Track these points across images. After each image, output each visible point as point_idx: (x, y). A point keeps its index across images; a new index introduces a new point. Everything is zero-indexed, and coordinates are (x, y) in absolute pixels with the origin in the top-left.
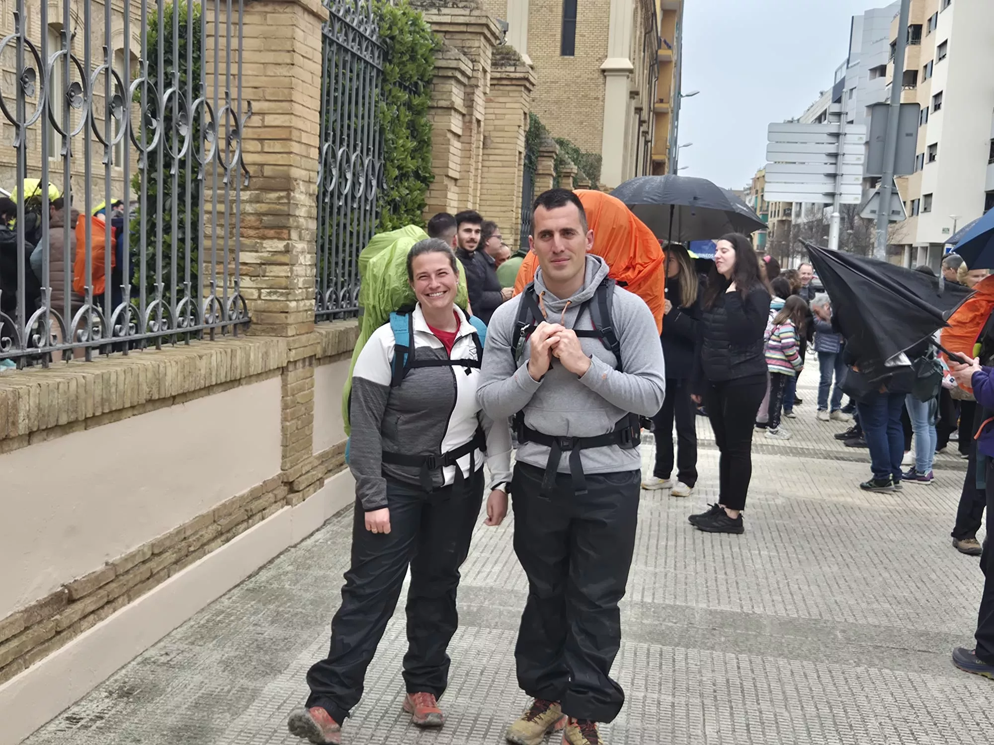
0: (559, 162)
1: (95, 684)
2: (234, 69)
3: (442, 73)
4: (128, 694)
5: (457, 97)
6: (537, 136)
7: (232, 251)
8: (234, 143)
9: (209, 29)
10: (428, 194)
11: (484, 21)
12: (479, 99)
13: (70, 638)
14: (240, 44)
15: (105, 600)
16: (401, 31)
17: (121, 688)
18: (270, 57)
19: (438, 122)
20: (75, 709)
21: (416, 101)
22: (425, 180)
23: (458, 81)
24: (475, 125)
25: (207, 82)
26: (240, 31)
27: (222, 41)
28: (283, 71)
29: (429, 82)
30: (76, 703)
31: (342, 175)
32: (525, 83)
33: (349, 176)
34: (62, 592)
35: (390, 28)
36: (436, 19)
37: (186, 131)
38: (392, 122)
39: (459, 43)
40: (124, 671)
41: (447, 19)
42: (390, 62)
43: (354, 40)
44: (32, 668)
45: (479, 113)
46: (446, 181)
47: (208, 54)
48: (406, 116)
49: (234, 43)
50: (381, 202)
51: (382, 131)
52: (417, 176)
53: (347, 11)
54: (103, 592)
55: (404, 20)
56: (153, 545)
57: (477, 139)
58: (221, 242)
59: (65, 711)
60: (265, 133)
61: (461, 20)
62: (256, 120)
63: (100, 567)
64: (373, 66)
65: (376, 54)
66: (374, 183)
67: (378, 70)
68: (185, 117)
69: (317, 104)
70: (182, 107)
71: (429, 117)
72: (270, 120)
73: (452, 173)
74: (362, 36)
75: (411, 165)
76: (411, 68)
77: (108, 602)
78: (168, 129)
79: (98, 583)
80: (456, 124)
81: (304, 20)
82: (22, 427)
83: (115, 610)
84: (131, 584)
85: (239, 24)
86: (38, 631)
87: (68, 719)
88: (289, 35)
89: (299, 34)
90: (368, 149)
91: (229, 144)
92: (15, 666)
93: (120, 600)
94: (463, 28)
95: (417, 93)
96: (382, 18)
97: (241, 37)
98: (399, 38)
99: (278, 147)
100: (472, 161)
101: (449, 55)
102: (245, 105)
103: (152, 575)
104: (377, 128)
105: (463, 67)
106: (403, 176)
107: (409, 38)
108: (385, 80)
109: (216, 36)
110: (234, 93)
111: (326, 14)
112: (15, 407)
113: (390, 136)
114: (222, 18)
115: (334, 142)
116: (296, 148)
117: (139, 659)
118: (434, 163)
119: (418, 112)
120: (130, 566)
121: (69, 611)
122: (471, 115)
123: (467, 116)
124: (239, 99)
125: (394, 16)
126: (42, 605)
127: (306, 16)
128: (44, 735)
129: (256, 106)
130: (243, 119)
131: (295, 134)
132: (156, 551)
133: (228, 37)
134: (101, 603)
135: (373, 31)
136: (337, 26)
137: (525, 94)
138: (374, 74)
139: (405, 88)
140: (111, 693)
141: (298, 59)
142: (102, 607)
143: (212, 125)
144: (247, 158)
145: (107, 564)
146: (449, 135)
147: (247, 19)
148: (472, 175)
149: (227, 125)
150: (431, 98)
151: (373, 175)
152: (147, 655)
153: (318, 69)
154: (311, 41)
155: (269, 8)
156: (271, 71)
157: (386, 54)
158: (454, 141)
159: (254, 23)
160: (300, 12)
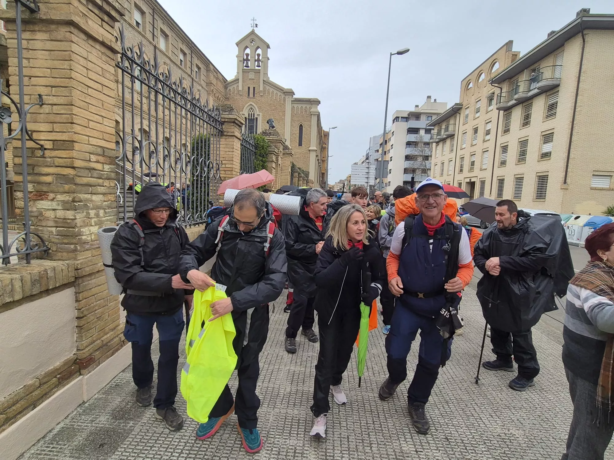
0: (299, 174)
2: (218, 153)
3: (270, 152)
5: (274, 158)
6: (293, 167)
7: (217, 200)
8: (218, 172)
9: (212, 142)
11: (281, 139)
12: (280, 159)
14: (220, 146)
16: (260, 142)
18: (227, 150)
21: (264, 159)
23: (274, 154)
24: (279, 165)
25: (211, 156)
27: (215, 145)
28: (230, 153)
29: (267, 155)
32: (291, 154)
35: (257, 141)
36: (268, 138)
37: (206, 169)
38: (258, 165)
39: (274, 145)
41: (271, 139)
42: (257, 150)
43: (248, 144)
45: (280, 162)
47: (211, 149)
48: (261, 163)
49: (218, 146)
53: (246, 137)
55: (261, 139)
57: (279, 169)
58: (214, 197)
60: (226, 169)
61: (275, 139)
62: (223, 166)
65: (254, 148)
67: (254, 152)
68: (206, 165)
69: (239, 161)
70: (205, 163)
71: (267, 164)
72: (227, 166)
74: (250, 143)
76: (262, 151)
78: (201, 169)
85: (219, 141)
88: (232, 144)
89: (235, 144)
94: (275, 141)
95: (264, 157)
96: (255, 139)
97: (220, 144)
98: (259, 144)
99: (229, 173)
101: (272, 148)
102: (221, 162)
105: (275, 151)
107: (262, 144)
108: (256, 154)
109: (213, 144)
110: (218, 159)
111: (242, 139)
113: (257, 168)
114: (215, 139)
116: (234, 173)
119: (264, 162)
122: (278, 163)
123: (277, 163)
124: (219, 160)
125: (258, 138)
127: (237, 139)
129: (223, 162)
130: (220, 166)
131: (234, 169)
133: (216, 144)
135: (253, 142)
136: (244, 141)
137: (291, 157)
139: (261, 156)
141: (234, 150)
143: (212, 167)
144: (221, 175)
147: (221, 140)
149: (216, 167)
150: (267, 159)
153: (239, 152)
154: (237, 145)
155: (227, 137)
156: (228, 153)
157: (256, 148)
158: (273, 169)
159: (223, 141)
160: (235, 138)
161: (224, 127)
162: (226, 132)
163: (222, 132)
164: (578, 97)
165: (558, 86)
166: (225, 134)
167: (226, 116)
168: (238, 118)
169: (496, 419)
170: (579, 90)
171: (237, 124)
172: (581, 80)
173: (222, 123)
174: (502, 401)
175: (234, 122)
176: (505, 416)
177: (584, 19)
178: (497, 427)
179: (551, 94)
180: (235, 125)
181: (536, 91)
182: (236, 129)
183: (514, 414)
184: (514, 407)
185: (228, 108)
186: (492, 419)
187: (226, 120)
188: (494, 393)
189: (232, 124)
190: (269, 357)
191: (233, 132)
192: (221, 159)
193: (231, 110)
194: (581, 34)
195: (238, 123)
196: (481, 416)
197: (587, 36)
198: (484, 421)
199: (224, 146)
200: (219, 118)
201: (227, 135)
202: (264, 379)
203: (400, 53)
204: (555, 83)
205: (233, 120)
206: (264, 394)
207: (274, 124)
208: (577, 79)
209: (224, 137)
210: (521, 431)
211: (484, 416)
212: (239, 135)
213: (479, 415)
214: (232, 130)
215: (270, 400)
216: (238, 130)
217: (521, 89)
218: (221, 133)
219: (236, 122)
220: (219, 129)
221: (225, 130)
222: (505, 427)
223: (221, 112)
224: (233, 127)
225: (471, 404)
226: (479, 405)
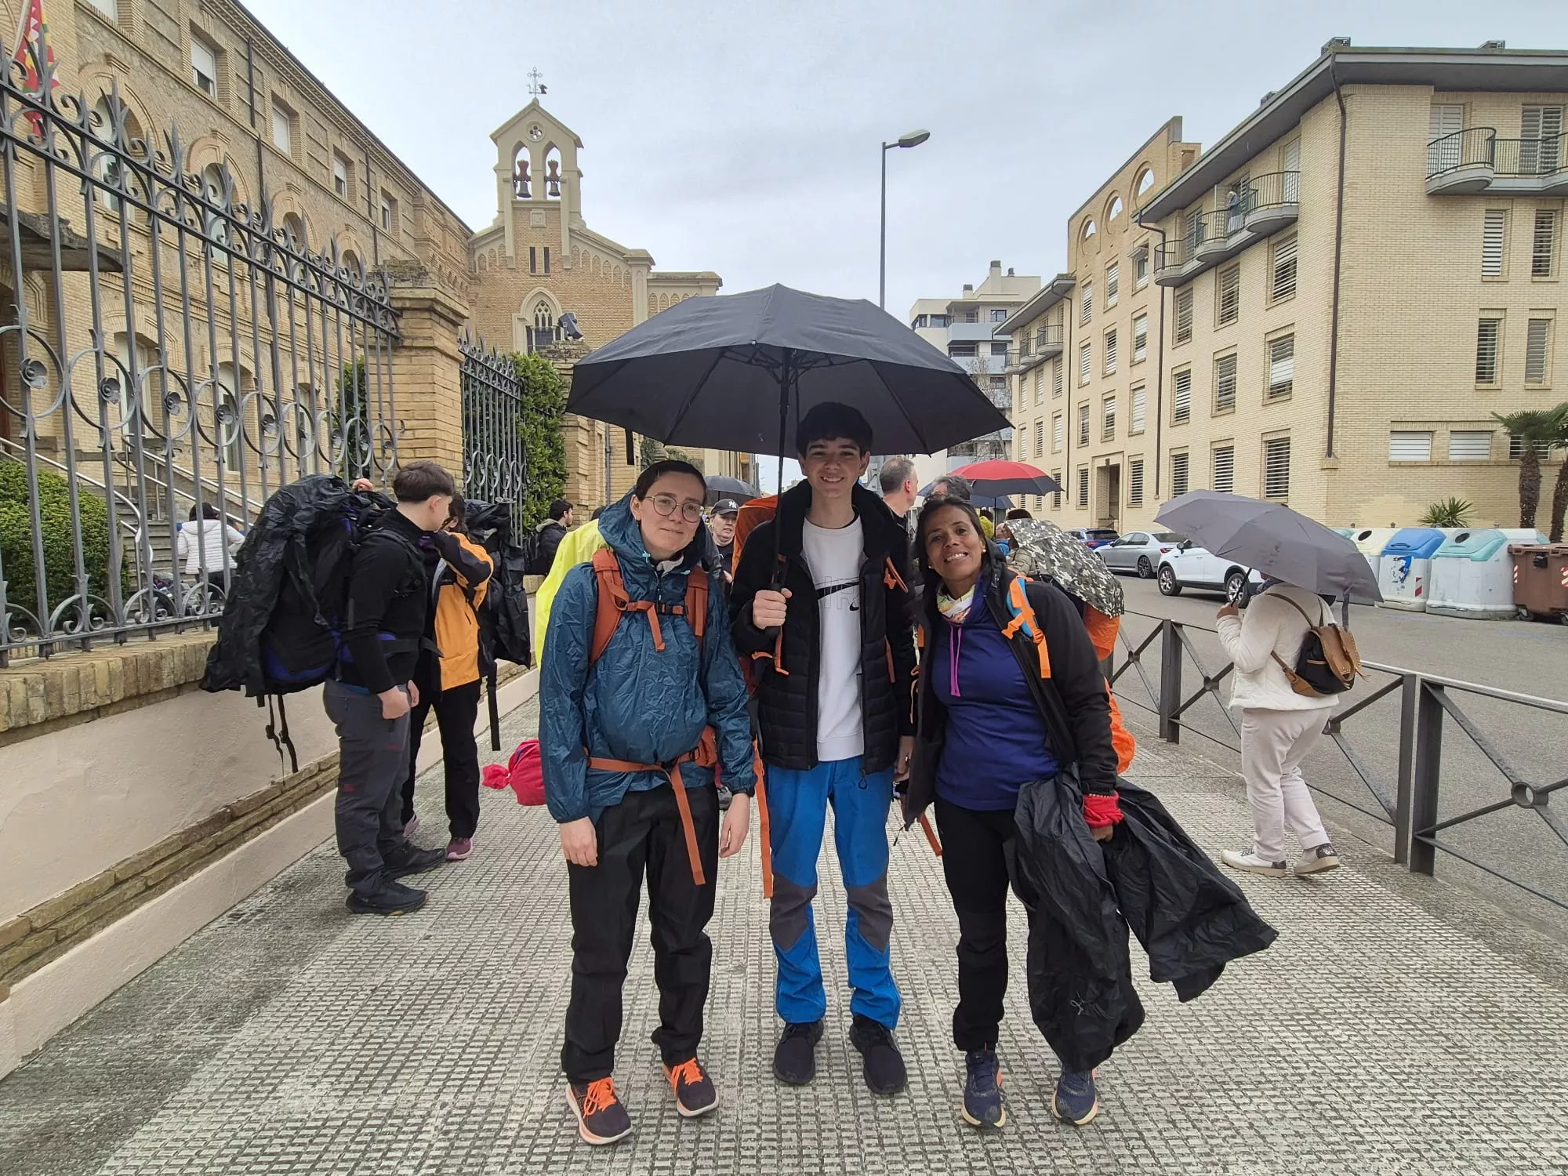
1: (261, 882)
2: (386, 398)
4: (292, 886)
8: (389, 452)
9: (372, 369)
10: (565, 486)
13: (233, 849)
14: (391, 378)
15: (270, 813)
16: (533, 373)
17: (286, 882)
18: (417, 388)
19: (568, 436)
20: (239, 907)
21: (550, 422)
22: (563, 477)
24: (597, 438)
26: (390, 370)
27: (376, 377)
28: (427, 398)
30: (242, 901)
31: (490, 473)
33: (497, 474)
34: (224, 812)
35: (524, 371)
36: (564, 366)
38: (531, 435)
40: (292, 868)
42: (527, 395)
43: (494, 379)
44: (191, 879)
46: (578, 476)
48: (543, 432)
49: (385, 379)
50: (526, 493)
51: (523, 443)
52: (555, 474)
53: (488, 358)
54: (267, 807)
55: (536, 365)
56: (319, 764)
59: (230, 909)
60: (416, 444)
62: (407, 435)
63: (265, 787)
64: (512, 398)
65: (515, 389)
66: (519, 479)
67: (517, 401)
69: (459, 422)
71: (562, 433)
72: (419, 434)
73: (581, 471)
74: (501, 376)
75: (549, 466)
76: (543, 399)
77: (272, 815)
79: (262, 799)
80: (582, 437)
81: (442, 361)
82: (167, 682)
83: (280, 820)
84: (296, 797)
85: (389, 365)
86: (199, 847)
87: (231, 916)
88: (430, 372)
89: (438, 371)
90: (512, 456)
91: (384, 452)
92: (171, 880)
93: (286, 811)
95: (551, 416)
96: (517, 364)
97: (390, 374)
98: (532, 377)
100: (598, 463)
102: (398, 424)
103: (318, 788)
104: (519, 440)
106: (543, 474)
107: (540, 378)
108: (523, 407)
110: (387, 415)
111: (463, 358)
112: (158, 666)
113: (531, 446)
114: (379, 361)
115: (482, 450)
116: (440, 453)
117: (309, 856)
118: (568, 466)
119: (552, 429)
120: (296, 782)
121: (231, 826)
124: (392, 419)
126: (201, 826)
127: (443, 358)
128: (206, 933)
129: (407, 424)
130: (397, 435)
131: (440, 443)
132: (323, 767)
134: (265, 816)
135: (511, 373)
136: (478, 368)
138: (514, 402)
139: (541, 413)
140: (276, 888)
141: (437, 388)
142: (267, 819)
143: (366, 438)
145: (273, 783)
146: (578, 445)
147: (396, 361)
148: (597, 472)
149: (381, 438)
150: (562, 420)
151: (518, 472)
152: (315, 851)
153: (457, 397)
154: (449, 376)
155: (413, 353)
156: (418, 398)
157: (522, 390)
158: (582, 449)
159: (402, 364)
160: (438, 355)
161: (401, 323)
162: (408, 338)
163: (397, 338)
164: (1342, 247)
165: (1294, 220)
166: (407, 343)
167: (406, 291)
168: (441, 298)
169: (1186, 1133)
170: (1343, 228)
171: (441, 316)
172: (1344, 205)
173: (397, 314)
174: (1203, 1064)
175: (431, 310)
176: (1212, 1117)
177: (1340, 59)
178: (1190, 1159)
179: (1280, 242)
180: (436, 318)
181: (1245, 235)
182: (441, 330)
183: (1237, 1106)
184: (1239, 1083)
185: (411, 269)
186: (1175, 1133)
187: (408, 304)
188: (1179, 1041)
189: (426, 315)
190: (502, 998)
191: (431, 338)
192: (399, 415)
193: (419, 274)
194: (1335, 96)
195: (445, 312)
196: (1141, 1127)
197: (1349, 99)
198: (1151, 1143)
199: (403, 378)
200: (382, 299)
201: (411, 348)
202: (467, 1078)
203: (905, 143)
204: (1287, 213)
205: (427, 304)
206: (452, 1135)
207: (578, 328)
208: (1336, 203)
209: (405, 353)
210: (1261, 1166)
211: (1151, 1125)
212: (452, 348)
213: (1134, 1123)
214: (427, 333)
215: (468, 1155)
216: (447, 334)
217: (1210, 233)
218: (395, 343)
219: (438, 308)
220: (386, 328)
221: (405, 333)
222: (1215, 1159)
223: (389, 282)
224: (428, 324)
225: (1112, 1087)
226: (1136, 1088)
